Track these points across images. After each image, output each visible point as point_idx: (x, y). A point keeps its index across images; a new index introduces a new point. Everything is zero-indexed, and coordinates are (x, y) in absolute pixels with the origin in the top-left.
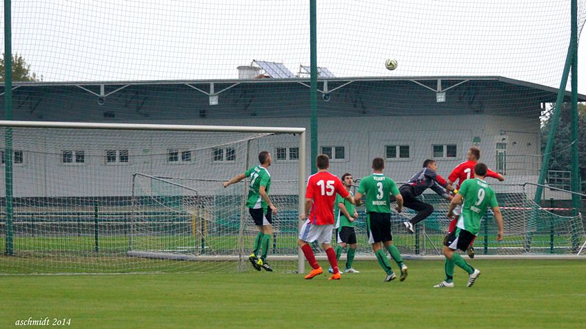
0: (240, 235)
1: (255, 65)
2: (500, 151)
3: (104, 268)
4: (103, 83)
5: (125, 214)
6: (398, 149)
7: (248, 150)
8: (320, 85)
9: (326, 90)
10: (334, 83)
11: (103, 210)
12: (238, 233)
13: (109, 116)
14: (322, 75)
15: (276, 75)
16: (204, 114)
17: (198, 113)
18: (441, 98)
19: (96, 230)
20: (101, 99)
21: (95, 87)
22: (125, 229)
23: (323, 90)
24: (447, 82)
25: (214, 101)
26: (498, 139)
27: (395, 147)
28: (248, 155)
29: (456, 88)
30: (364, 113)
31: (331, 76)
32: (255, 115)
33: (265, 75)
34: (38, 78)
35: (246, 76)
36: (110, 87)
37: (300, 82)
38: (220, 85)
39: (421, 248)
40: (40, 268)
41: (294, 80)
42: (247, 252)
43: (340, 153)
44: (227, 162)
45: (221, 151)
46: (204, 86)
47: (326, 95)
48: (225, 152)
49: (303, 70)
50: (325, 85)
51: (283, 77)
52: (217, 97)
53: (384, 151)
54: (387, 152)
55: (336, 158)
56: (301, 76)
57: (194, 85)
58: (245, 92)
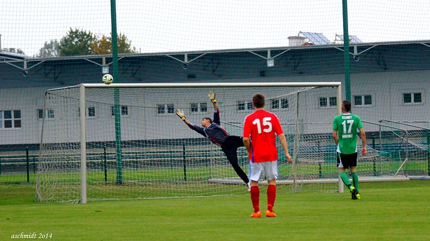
0: (293, 166)
1: (302, 35)
3: (191, 193)
4: (186, 52)
5: (206, 151)
6: (412, 96)
7: (298, 100)
8: (352, 49)
9: (356, 53)
10: (362, 47)
11: (189, 148)
13: (192, 77)
14: (352, 41)
15: (318, 43)
16: (264, 74)
17: (259, 73)
19: (184, 163)
20: (185, 65)
21: (180, 56)
22: (206, 162)
23: (353, 53)
25: (271, 64)
27: (410, 94)
28: (298, 104)
30: (386, 69)
31: (359, 42)
32: (302, 73)
33: (309, 43)
34: (138, 51)
35: (295, 44)
36: (192, 55)
37: (335, 47)
38: (275, 52)
40: (143, 193)
41: (332, 45)
42: (299, 177)
43: (368, 100)
44: (282, 109)
45: (277, 102)
46: (263, 52)
47: (357, 56)
48: (280, 102)
49: (338, 38)
50: (355, 49)
51: (323, 44)
52: (273, 60)
53: (402, 97)
54: (405, 98)
55: (365, 104)
56: (337, 43)
57: (255, 52)
58: (294, 56)
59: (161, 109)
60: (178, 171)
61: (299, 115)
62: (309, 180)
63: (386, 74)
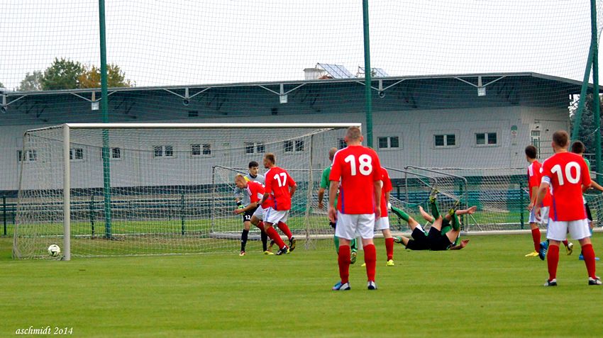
0: (306, 217)
1: (320, 68)
2: (535, 137)
3: (188, 249)
4: (187, 86)
5: (209, 200)
6: (445, 138)
7: (312, 143)
8: (375, 84)
9: (381, 88)
10: (387, 82)
12: (304, 214)
13: (193, 115)
14: (378, 75)
15: (338, 76)
16: (276, 111)
18: (482, 93)
20: (186, 101)
21: (181, 90)
22: (207, 213)
23: (378, 88)
24: (487, 79)
25: (283, 100)
26: (533, 127)
27: (443, 136)
28: (312, 148)
29: (494, 84)
30: (416, 107)
31: (386, 76)
32: (319, 111)
33: (328, 76)
34: (132, 83)
35: (316, 77)
36: (193, 90)
37: (358, 81)
38: (288, 86)
39: (465, 225)
40: (133, 249)
41: (353, 79)
42: (313, 232)
43: (395, 143)
44: (297, 152)
45: (290, 144)
46: (275, 87)
47: (382, 92)
48: (294, 145)
49: (361, 71)
50: (381, 84)
51: (344, 77)
52: (286, 96)
53: (433, 140)
54: (436, 140)
55: (392, 146)
56: (359, 76)
57: (264, 86)
58: (310, 91)
59: (158, 152)
60: (176, 223)
61: (313, 159)
62: (325, 236)
63: (415, 112)
